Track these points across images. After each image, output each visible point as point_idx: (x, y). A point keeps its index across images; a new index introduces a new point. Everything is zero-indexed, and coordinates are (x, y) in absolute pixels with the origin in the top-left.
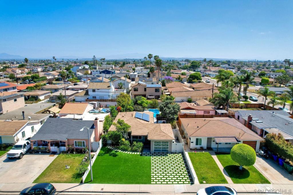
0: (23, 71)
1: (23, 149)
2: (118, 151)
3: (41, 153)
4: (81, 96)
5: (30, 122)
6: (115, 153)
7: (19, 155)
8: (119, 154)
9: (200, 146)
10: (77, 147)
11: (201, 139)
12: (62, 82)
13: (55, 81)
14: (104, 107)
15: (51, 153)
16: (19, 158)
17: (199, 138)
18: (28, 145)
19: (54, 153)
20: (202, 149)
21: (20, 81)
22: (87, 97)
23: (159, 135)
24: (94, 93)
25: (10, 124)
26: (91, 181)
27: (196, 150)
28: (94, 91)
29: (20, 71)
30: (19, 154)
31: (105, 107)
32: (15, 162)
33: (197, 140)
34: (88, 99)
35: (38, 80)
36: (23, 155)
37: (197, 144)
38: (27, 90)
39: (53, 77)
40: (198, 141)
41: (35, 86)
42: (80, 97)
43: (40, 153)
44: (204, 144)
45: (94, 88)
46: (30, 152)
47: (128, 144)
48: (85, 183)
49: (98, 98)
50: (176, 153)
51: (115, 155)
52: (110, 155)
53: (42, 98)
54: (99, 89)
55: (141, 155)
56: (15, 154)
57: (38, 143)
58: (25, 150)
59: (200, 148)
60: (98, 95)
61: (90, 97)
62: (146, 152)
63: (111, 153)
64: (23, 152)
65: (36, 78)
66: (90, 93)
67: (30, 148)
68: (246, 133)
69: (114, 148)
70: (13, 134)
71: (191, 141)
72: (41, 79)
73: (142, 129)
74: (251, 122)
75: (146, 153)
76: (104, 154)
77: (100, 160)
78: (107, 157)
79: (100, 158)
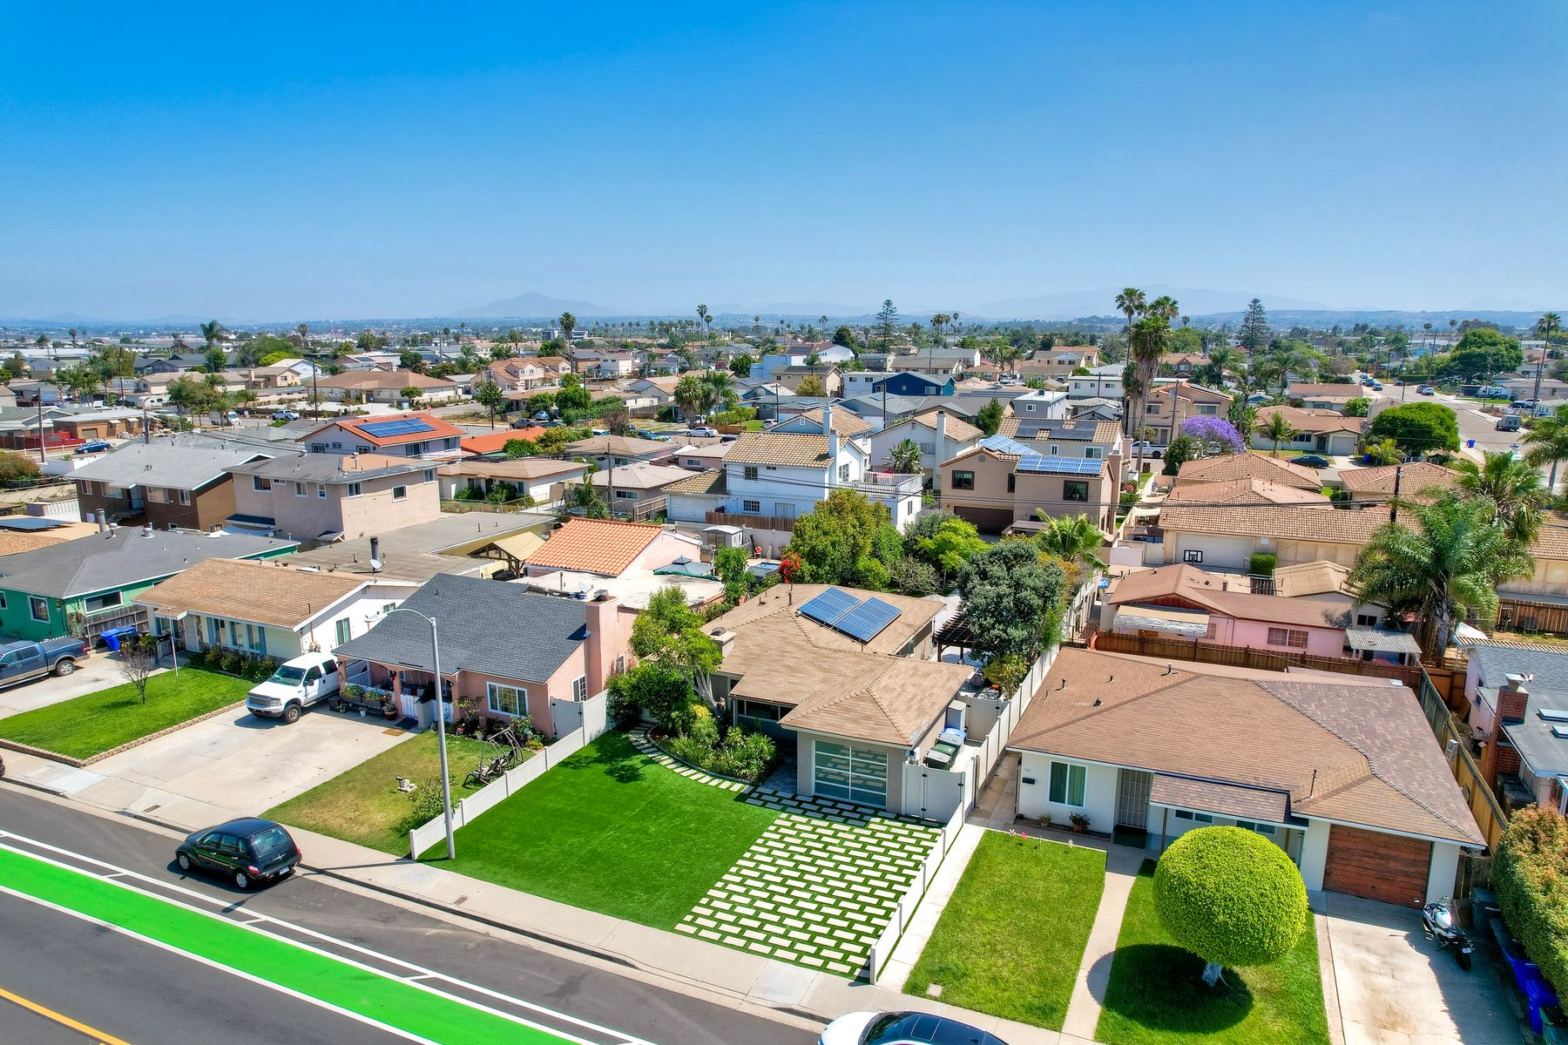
0: (552, 374)
1: (305, 685)
2: (657, 763)
3: (367, 714)
4: (695, 497)
5: (377, 584)
6: (640, 765)
7: (283, 706)
8: (649, 777)
9: (1075, 809)
10: (499, 712)
11: (1079, 772)
12: (683, 427)
13: (658, 420)
14: (769, 553)
15: (398, 721)
16: (282, 719)
17: (1069, 762)
18: (328, 673)
19: (409, 724)
20: (1080, 828)
21: (514, 418)
22: (721, 501)
23: (847, 710)
24: (751, 483)
25: (307, 582)
26: (447, 859)
27: (1045, 825)
28: (751, 473)
29: (540, 373)
30: (284, 701)
31: (773, 558)
32: (264, 730)
33: (1058, 771)
34: (721, 510)
35: (581, 411)
36: (304, 711)
37: (1056, 795)
38: (505, 454)
39: (656, 402)
40: (1062, 780)
41: (542, 441)
42: (689, 502)
43: (363, 713)
44: (1100, 802)
45: (753, 460)
46: (330, 703)
47: (709, 735)
48: (419, 861)
49: (766, 510)
50: (918, 821)
51: (630, 776)
52: (610, 772)
53: (539, 492)
54: (774, 468)
55: (745, 798)
56: (268, 697)
57: (371, 672)
58: (314, 690)
59: (1070, 823)
60: (768, 496)
61: (733, 505)
62: (779, 788)
63: (626, 763)
64: (303, 700)
65: (577, 405)
66: (735, 484)
67: (336, 692)
68: (1374, 783)
69: (653, 746)
70: (296, 623)
71: (1024, 774)
72: (595, 409)
73: (799, 672)
74: (1512, 730)
75: (773, 794)
76: (589, 763)
77: (553, 784)
78: (592, 776)
79: (562, 775)
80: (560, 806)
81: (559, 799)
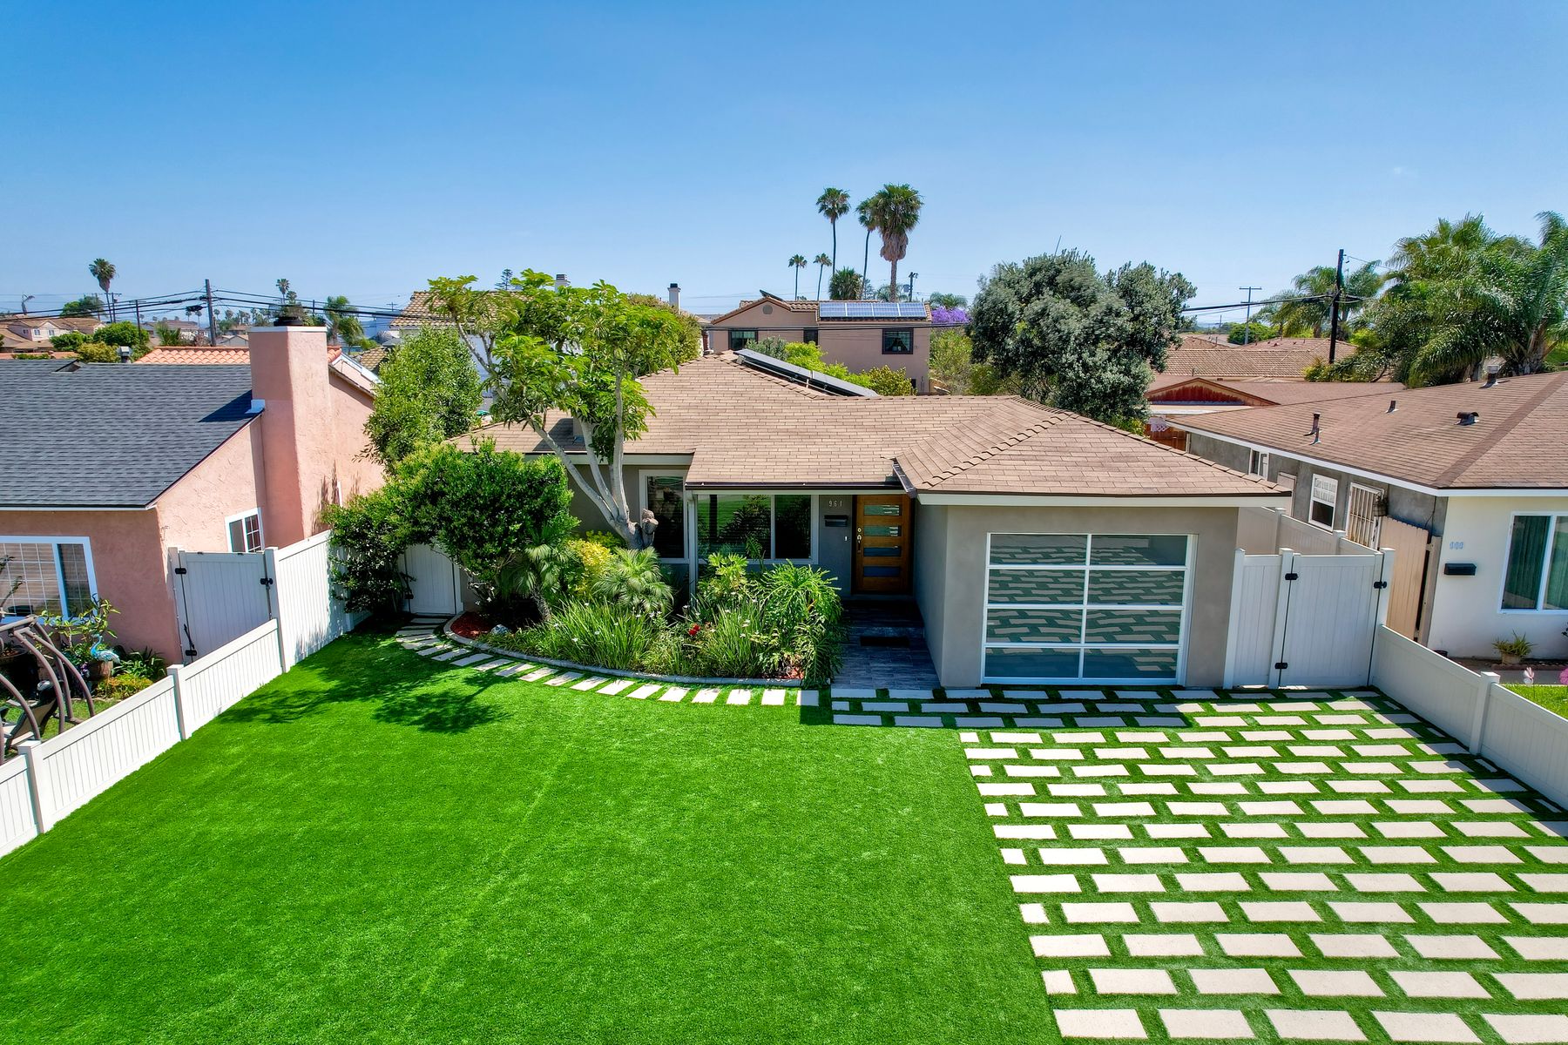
8: (513, 709)
27: (1513, 662)
37: (1520, 589)
50: (1278, 695)
55: (816, 715)
62: (882, 683)
71: (1448, 556)
75: (883, 695)
76: (315, 704)
77: (212, 771)
78: (340, 732)
79: (237, 743)
80: (260, 827)
81: (248, 807)
